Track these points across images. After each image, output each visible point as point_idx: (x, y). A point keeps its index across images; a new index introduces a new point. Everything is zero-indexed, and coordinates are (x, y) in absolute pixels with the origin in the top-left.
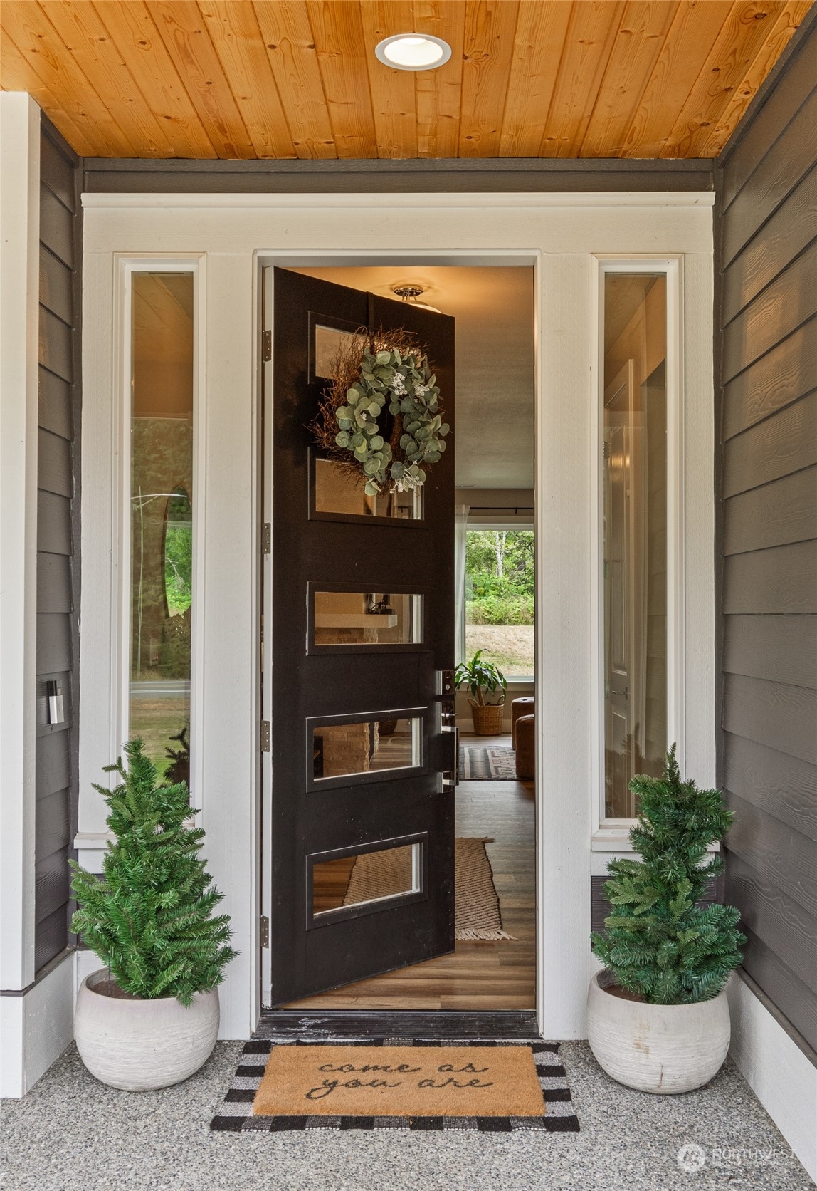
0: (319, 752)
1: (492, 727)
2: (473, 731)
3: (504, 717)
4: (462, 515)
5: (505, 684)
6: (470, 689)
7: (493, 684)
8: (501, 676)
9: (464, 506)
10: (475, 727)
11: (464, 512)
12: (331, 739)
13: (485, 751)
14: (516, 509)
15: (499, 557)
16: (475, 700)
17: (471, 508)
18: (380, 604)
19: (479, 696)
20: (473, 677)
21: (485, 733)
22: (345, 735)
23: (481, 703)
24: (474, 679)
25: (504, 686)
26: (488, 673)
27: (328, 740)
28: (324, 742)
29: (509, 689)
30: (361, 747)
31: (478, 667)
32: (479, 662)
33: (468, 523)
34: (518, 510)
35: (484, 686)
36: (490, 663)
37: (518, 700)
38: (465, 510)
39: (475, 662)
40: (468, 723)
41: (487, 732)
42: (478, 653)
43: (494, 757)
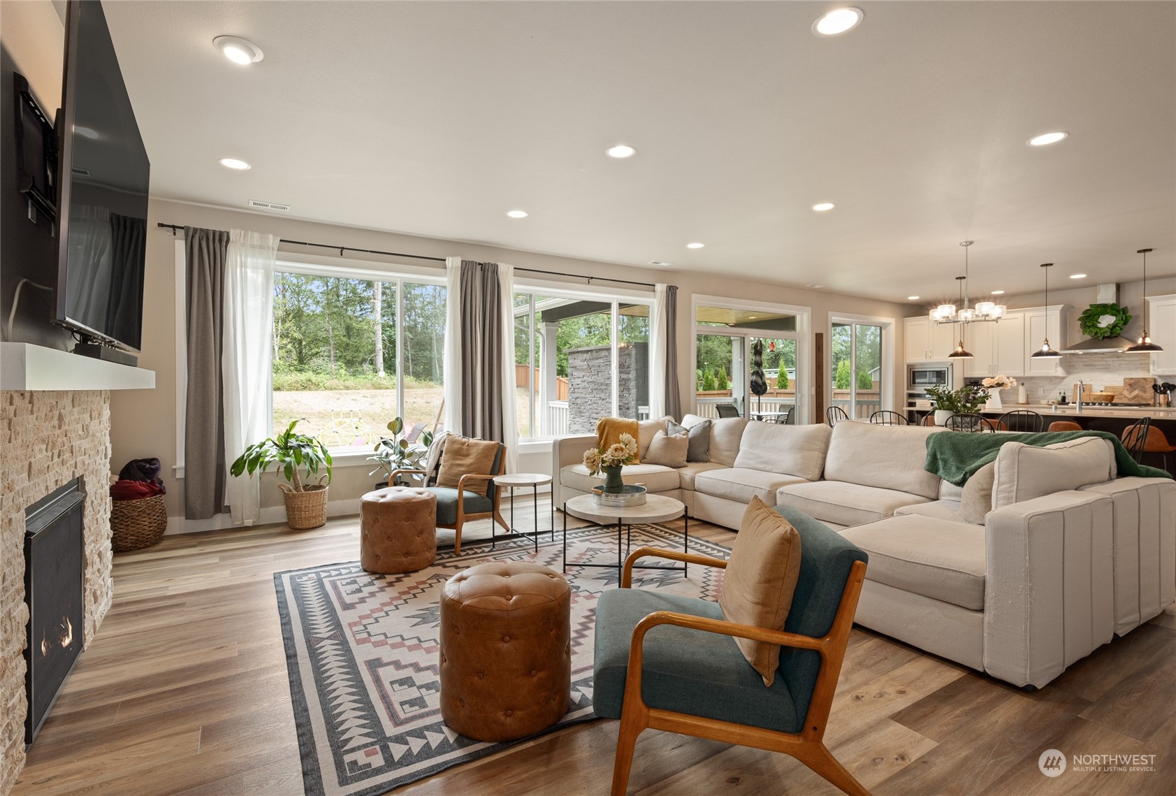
1: (315, 517)
2: (285, 520)
4: (268, 248)
5: (329, 460)
6: (282, 471)
8: (324, 452)
9: (271, 236)
10: (288, 515)
11: (271, 244)
14: (343, 248)
16: (289, 485)
17: (281, 241)
19: (295, 479)
20: (286, 455)
21: (304, 527)
23: (297, 488)
24: (288, 459)
25: (328, 464)
26: (307, 449)
31: (292, 441)
32: (294, 435)
33: (277, 260)
34: (344, 251)
35: (301, 467)
36: (309, 436)
37: (371, 496)
38: (273, 241)
39: (288, 435)
40: (278, 512)
41: (306, 524)
42: (294, 424)
43: (347, 607)
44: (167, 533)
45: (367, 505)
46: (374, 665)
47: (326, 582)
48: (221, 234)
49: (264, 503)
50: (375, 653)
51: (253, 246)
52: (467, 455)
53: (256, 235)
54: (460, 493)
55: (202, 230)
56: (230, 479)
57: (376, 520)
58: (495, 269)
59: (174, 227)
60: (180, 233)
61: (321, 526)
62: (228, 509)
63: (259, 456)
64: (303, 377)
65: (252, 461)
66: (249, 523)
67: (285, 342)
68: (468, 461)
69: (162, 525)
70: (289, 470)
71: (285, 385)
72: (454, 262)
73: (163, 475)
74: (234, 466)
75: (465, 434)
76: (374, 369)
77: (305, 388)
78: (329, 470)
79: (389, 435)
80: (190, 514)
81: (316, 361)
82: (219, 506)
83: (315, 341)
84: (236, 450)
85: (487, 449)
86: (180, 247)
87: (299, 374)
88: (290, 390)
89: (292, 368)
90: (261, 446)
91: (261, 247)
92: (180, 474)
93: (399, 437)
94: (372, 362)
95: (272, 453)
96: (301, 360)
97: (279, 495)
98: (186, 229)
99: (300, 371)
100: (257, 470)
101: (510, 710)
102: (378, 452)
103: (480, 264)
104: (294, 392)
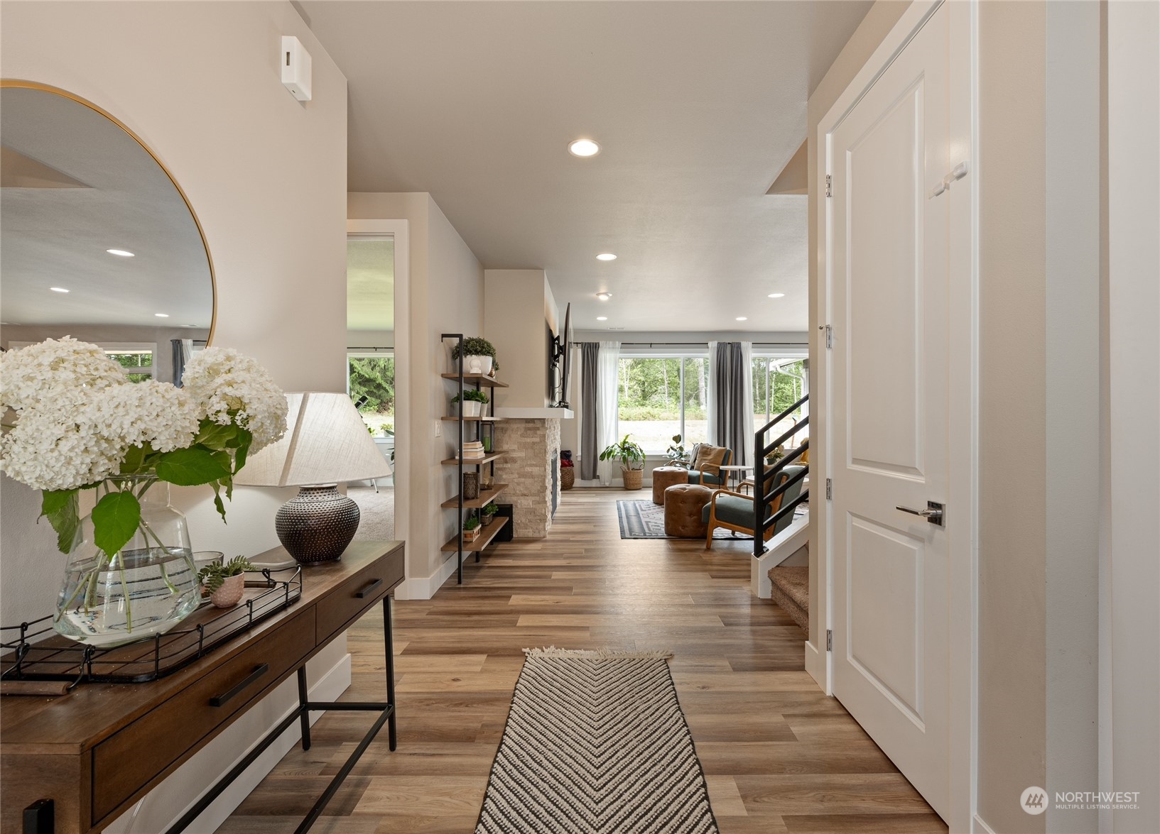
0: (508, 519)
1: (636, 483)
2: (623, 486)
3: (645, 477)
4: (616, 348)
5: (644, 456)
6: (622, 459)
7: (636, 457)
8: (641, 451)
9: (617, 342)
10: (625, 482)
11: (617, 346)
12: (519, 506)
13: (635, 504)
15: (626, 389)
16: (625, 467)
17: (622, 344)
18: (560, 402)
19: (628, 464)
20: (623, 452)
22: (531, 503)
23: (628, 469)
24: (624, 454)
25: (643, 458)
26: (633, 449)
27: (516, 506)
28: (514, 509)
29: (646, 459)
30: (543, 512)
31: (627, 445)
32: (628, 442)
33: (620, 353)
34: (652, 345)
35: (631, 458)
36: (635, 443)
37: (658, 469)
38: (618, 344)
39: (625, 442)
40: (619, 481)
41: (632, 487)
42: (627, 436)
43: (642, 510)
44: (574, 486)
45: (656, 473)
46: (647, 523)
47: (637, 505)
48: (596, 344)
49: (614, 476)
50: (648, 520)
51: (609, 348)
52: (709, 455)
53: (611, 342)
54: (701, 473)
55: (588, 343)
56: (599, 462)
57: (658, 480)
58: (738, 346)
59: (577, 343)
60: (580, 345)
61: (640, 489)
62: (598, 477)
63: (611, 451)
64: (644, 410)
65: (608, 453)
66: (607, 484)
67: (632, 384)
68: (710, 457)
69: (572, 482)
70: (625, 459)
71: (632, 416)
72: (713, 345)
73: (572, 458)
74: (601, 456)
75: (719, 445)
76: (698, 403)
77: (645, 419)
78: (644, 461)
79: (674, 444)
80: (583, 478)
81: (655, 398)
82: (595, 476)
83: (655, 381)
84: (602, 449)
85: (720, 451)
86: (580, 351)
87: (641, 408)
88: (635, 420)
89: (637, 403)
90: (612, 447)
91: (613, 348)
92: (579, 459)
93: (679, 445)
94: (697, 397)
95: (617, 450)
96: (645, 396)
97: (620, 473)
98: (582, 343)
99: (643, 405)
100: (611, 458)
101: (684, 527)
102: (669, 454)
103: (729, 343)
104: (638, 422)
